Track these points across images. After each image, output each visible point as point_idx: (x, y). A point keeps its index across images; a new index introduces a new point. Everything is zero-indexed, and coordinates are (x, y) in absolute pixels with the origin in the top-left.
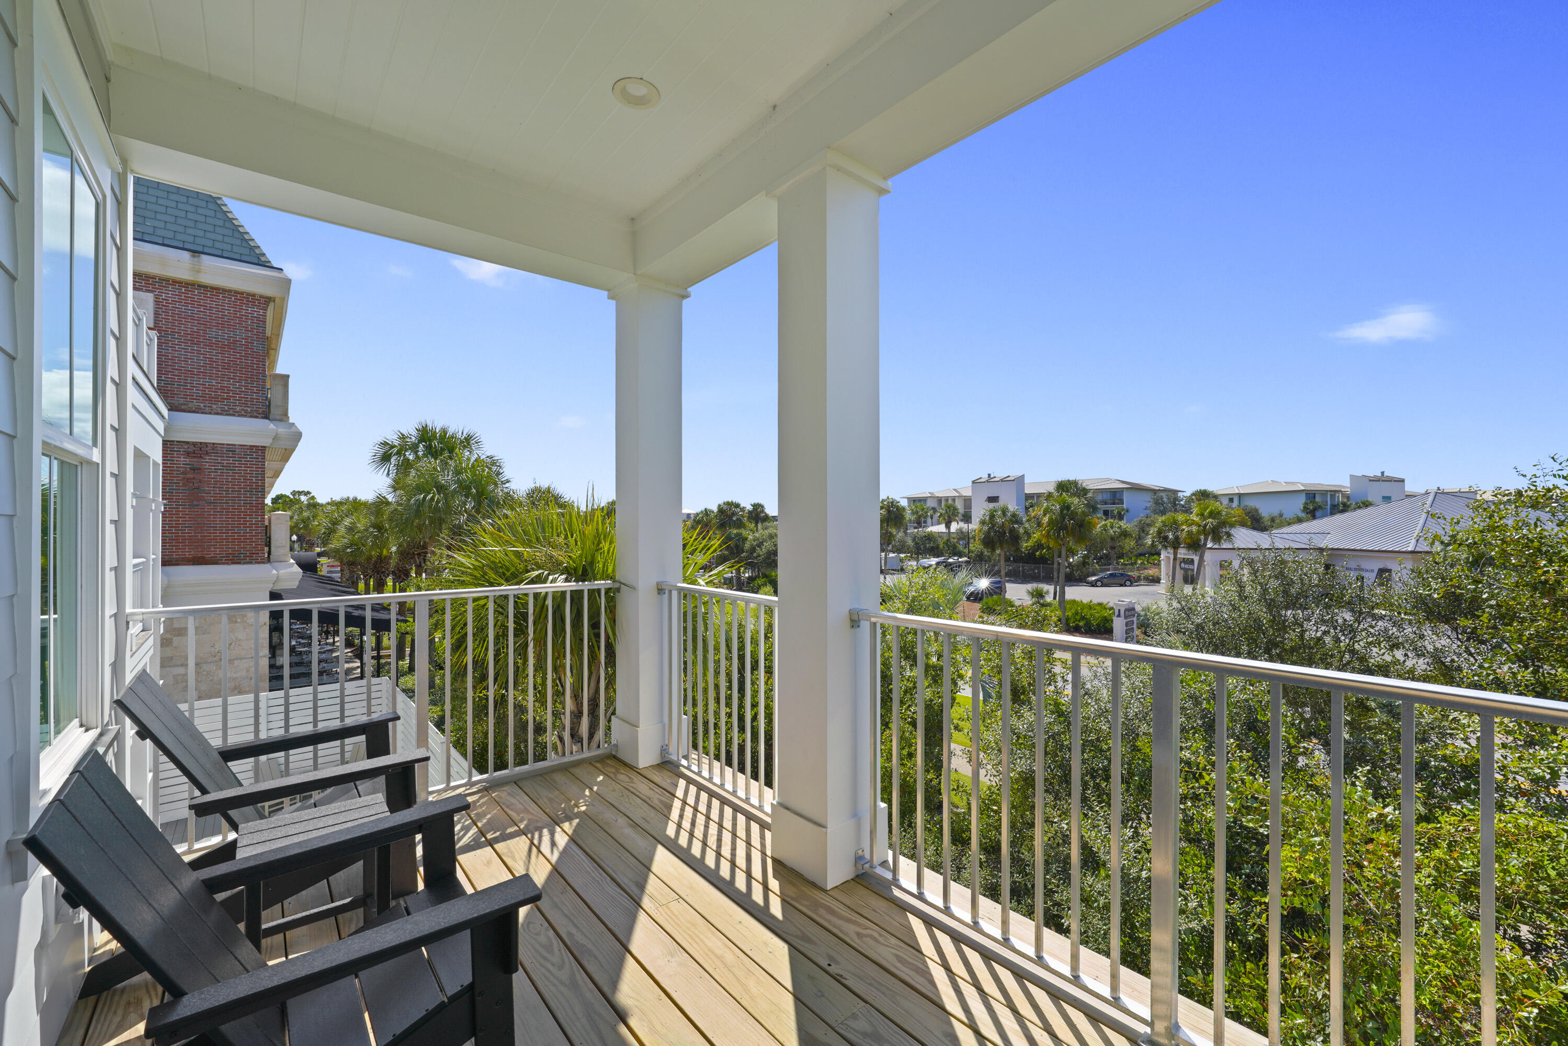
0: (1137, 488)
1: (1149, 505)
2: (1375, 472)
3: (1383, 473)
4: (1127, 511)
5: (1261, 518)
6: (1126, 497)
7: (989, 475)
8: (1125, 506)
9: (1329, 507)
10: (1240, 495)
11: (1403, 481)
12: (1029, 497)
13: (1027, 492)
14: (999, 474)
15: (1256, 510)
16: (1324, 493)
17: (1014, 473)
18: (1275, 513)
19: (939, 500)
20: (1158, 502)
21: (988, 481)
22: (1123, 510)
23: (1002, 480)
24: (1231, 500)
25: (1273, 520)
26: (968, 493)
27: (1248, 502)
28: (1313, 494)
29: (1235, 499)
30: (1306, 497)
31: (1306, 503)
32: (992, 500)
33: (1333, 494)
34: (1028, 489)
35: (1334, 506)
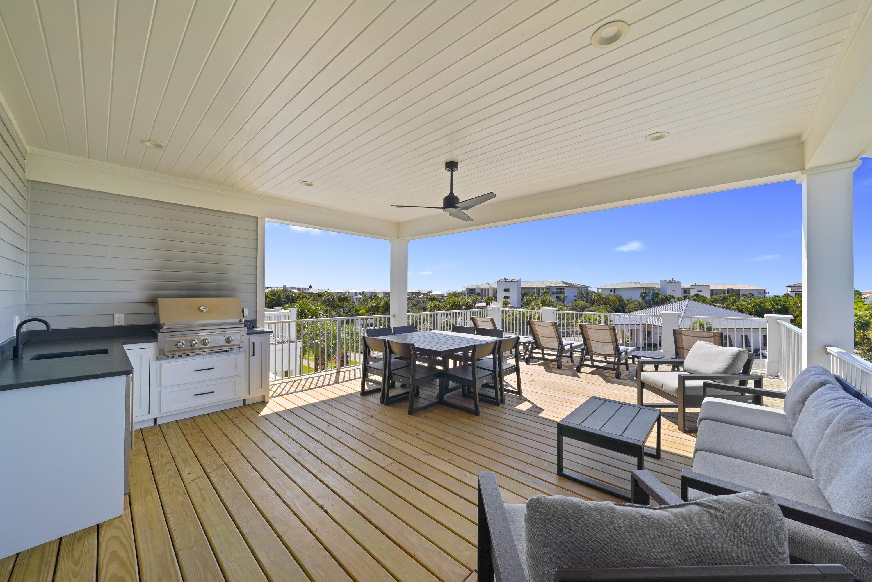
0: (571, 286)
1: (576, 294)
2: (669, 279)
3: (673, 279)
4: (567, 297)
5: (624, 301)
6: (566, 291)
7: (505, 278)
8: (566, 295)
9: (651, 295)
10: (615, 289)
11: (680, 283)
12: (523, 289)
13: (522, 286)
14: (510, 278)
15: (621, 297)
16: (649, 289)
17: (516, 278)
18: (629, 298)
19: (481, 289)
20: (580, 293)
21: (504, 281)
22: (565, 297)
23: (511, 281)
24: (611, 291)
25: (628, 301)
26: (495, 286)
27: (617, 293)
28: (645, 288)
29: (613, 291)
30: (643, 291)
31: (642, 293)
32: (507, 290)
33: (653, 289)
34: (523, 285)
35: (653, 294)
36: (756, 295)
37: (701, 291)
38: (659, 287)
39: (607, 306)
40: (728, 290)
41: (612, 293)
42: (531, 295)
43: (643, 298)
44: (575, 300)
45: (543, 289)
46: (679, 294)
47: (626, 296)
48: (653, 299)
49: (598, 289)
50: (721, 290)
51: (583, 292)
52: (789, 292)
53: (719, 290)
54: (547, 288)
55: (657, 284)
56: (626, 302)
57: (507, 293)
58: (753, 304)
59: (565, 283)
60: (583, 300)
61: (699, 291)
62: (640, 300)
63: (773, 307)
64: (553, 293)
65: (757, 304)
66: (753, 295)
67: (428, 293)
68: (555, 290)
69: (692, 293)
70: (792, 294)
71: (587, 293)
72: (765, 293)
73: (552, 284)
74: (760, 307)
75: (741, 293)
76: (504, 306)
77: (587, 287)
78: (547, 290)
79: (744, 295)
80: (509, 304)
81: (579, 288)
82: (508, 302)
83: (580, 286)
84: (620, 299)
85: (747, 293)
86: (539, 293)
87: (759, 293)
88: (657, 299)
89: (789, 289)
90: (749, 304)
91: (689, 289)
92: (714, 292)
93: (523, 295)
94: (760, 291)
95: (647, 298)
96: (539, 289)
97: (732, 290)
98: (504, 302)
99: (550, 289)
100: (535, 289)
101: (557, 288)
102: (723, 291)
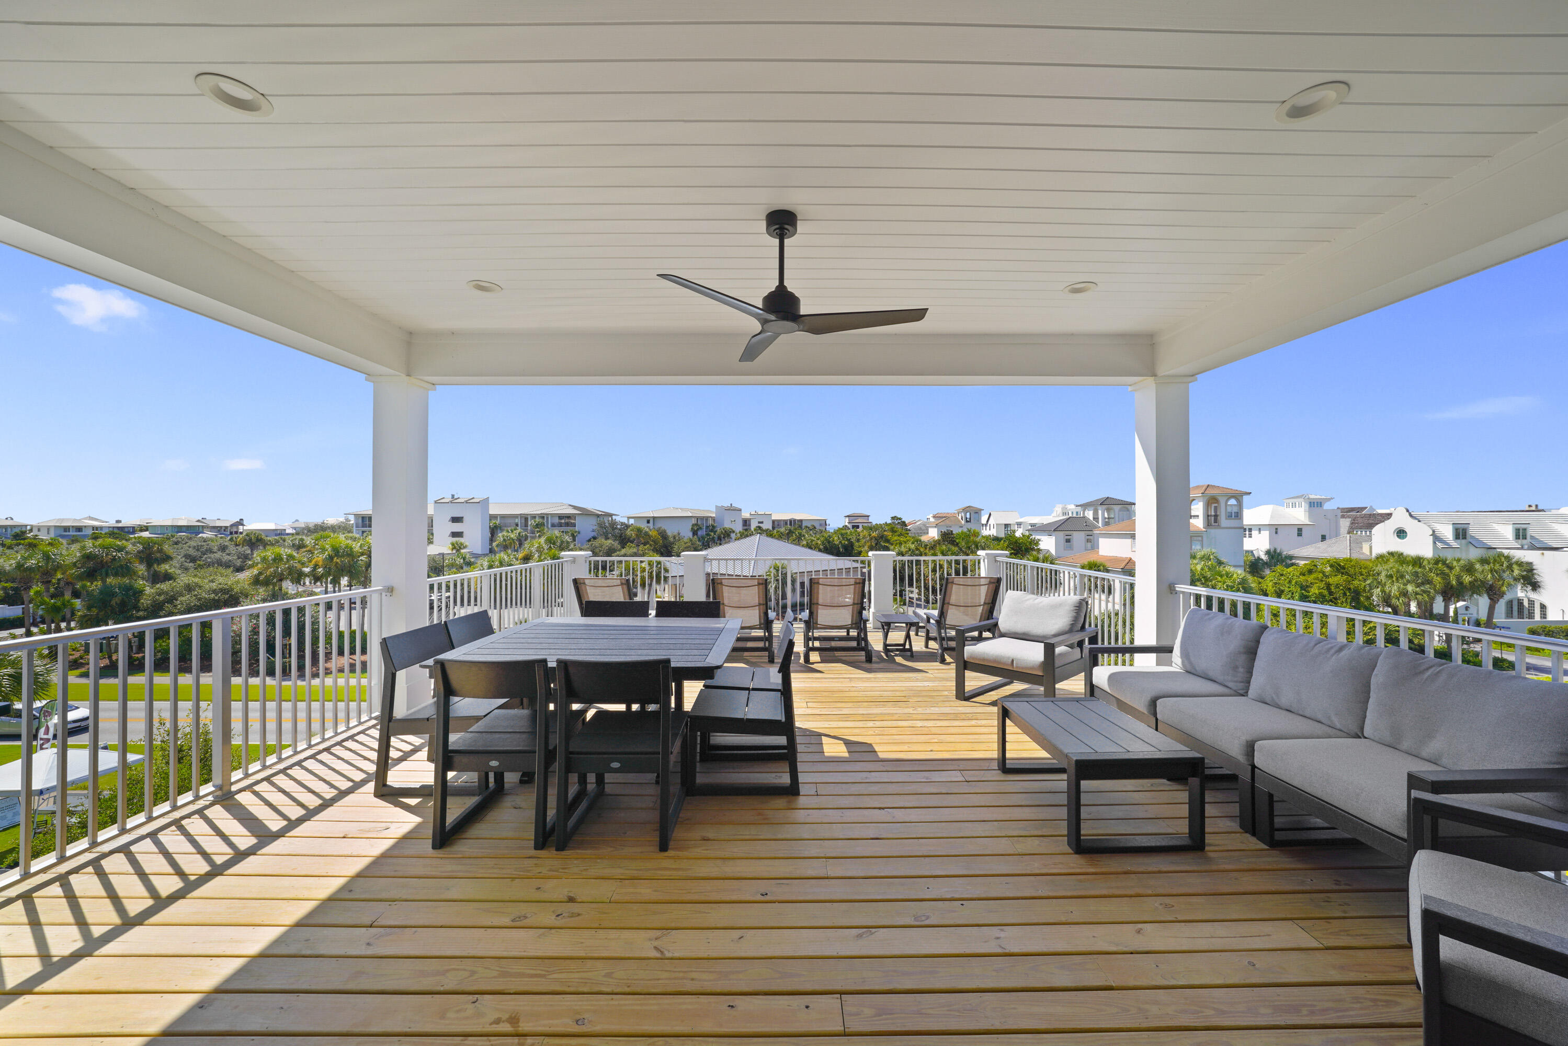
0: (586, 513)
1: (595, 528)
2: (727, 504)
3: (731, 504)
4: (579, 533)
5: (668, 537)
6: (578, 521)
7: (453, 496)
8: (577, 529)
9: (705, 528)
10: (654, 518)
11: (740, 510)
12: (493, 517)
13: (491, 512)
14: (463, 496)
15: (665, 531)
16: (702, 518)
17: (479, 496)
18: (676, 533)
20: (601, 525)
21: (451, 502)
22: (576, 532)
23: (466, 502)
24: (648, 522)
25: (674, 537)
27: (659, 524)
28: (697, 518)
29: (651, 521)
30: (694, 521)
31: (693, 525)
32: (456, 520)
33: (707, 518)
34: (493, 511)
35: (707, 527)
36: (818, 527)
37: (762, 523)
38: (714, 515)
39: (646, 547)
40: (791, 521)
41: (651, 525)
42: (509, 529)
43: (695, 533)
44: (595, 538)
45: (535, 517)
46: (738, 527)
47: (671, 530)
48: (708, 535)
49: (629, 518)
50: (784, 520)
51: (607, 524)
52: (847, 524)
53: (780, 520)
54: (542, 516)
55: (711, 512)
56: (672, 540)
57: (457, 527)
58: (822, 539)
59: (575, 508)
60: (607, 538)
61: (759, 523)
62: (690, 535)
63: (840, 542)
64: (553, 525)
65: (826, 539)
66: (815, 528)
67: (232, 526)
68: (556, 520)
69: (754, 525)
70: (850, 526)
71: (613, 524)
72: (826, 525)
73: (551, 509)
74: (829, 542)
75: (804, 524)
76: (454, 552)
77: (611, 515)
78: (541, 520)
79: (807, 527)
80: (465, 547)
81: (598, 516)
82: (462, 544)
83: (600, 513)
84: (663, 535)
85: (809, 525)
86: (526, 525)
87: (821, 525)
88: (712, 534)
89: (847, 520)
90: (818, 539)
91: (750, 520)
92: (776, 523)
93: (494, 531)
94: (821, 522)
95: (700, 533)
96: (525, 518)
97: (795, 520)
98: (453, 544)
99: (548, 518)
100: (517, 517)
101: (561, 517)
102: (785, 522)
